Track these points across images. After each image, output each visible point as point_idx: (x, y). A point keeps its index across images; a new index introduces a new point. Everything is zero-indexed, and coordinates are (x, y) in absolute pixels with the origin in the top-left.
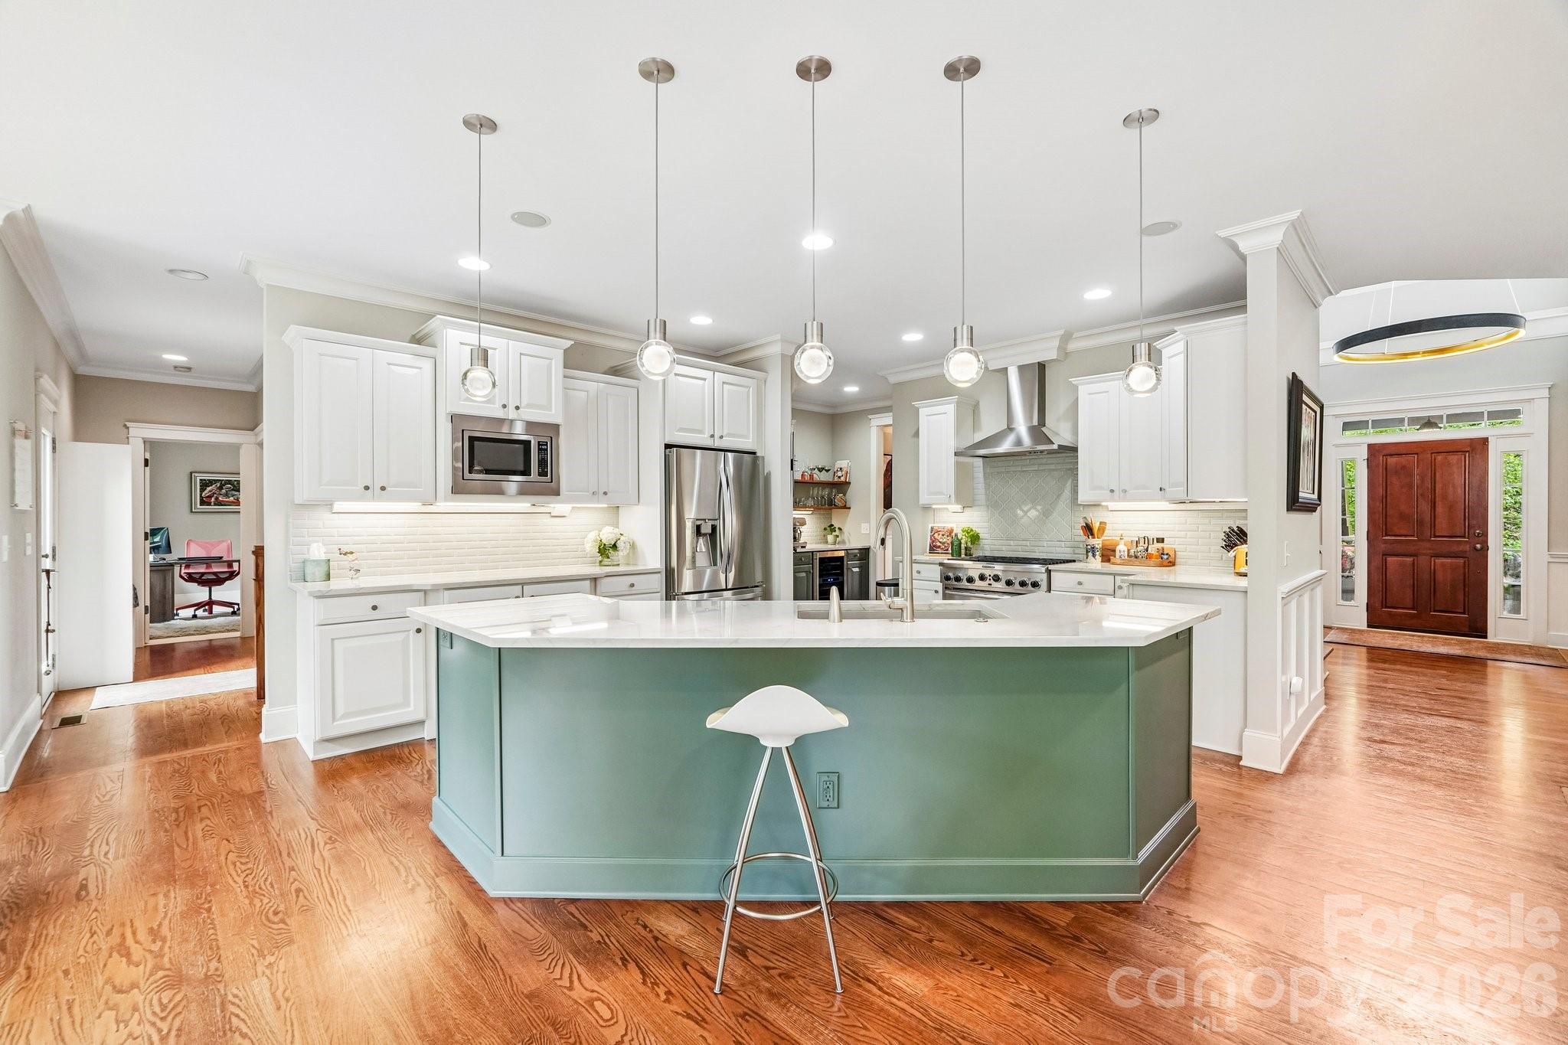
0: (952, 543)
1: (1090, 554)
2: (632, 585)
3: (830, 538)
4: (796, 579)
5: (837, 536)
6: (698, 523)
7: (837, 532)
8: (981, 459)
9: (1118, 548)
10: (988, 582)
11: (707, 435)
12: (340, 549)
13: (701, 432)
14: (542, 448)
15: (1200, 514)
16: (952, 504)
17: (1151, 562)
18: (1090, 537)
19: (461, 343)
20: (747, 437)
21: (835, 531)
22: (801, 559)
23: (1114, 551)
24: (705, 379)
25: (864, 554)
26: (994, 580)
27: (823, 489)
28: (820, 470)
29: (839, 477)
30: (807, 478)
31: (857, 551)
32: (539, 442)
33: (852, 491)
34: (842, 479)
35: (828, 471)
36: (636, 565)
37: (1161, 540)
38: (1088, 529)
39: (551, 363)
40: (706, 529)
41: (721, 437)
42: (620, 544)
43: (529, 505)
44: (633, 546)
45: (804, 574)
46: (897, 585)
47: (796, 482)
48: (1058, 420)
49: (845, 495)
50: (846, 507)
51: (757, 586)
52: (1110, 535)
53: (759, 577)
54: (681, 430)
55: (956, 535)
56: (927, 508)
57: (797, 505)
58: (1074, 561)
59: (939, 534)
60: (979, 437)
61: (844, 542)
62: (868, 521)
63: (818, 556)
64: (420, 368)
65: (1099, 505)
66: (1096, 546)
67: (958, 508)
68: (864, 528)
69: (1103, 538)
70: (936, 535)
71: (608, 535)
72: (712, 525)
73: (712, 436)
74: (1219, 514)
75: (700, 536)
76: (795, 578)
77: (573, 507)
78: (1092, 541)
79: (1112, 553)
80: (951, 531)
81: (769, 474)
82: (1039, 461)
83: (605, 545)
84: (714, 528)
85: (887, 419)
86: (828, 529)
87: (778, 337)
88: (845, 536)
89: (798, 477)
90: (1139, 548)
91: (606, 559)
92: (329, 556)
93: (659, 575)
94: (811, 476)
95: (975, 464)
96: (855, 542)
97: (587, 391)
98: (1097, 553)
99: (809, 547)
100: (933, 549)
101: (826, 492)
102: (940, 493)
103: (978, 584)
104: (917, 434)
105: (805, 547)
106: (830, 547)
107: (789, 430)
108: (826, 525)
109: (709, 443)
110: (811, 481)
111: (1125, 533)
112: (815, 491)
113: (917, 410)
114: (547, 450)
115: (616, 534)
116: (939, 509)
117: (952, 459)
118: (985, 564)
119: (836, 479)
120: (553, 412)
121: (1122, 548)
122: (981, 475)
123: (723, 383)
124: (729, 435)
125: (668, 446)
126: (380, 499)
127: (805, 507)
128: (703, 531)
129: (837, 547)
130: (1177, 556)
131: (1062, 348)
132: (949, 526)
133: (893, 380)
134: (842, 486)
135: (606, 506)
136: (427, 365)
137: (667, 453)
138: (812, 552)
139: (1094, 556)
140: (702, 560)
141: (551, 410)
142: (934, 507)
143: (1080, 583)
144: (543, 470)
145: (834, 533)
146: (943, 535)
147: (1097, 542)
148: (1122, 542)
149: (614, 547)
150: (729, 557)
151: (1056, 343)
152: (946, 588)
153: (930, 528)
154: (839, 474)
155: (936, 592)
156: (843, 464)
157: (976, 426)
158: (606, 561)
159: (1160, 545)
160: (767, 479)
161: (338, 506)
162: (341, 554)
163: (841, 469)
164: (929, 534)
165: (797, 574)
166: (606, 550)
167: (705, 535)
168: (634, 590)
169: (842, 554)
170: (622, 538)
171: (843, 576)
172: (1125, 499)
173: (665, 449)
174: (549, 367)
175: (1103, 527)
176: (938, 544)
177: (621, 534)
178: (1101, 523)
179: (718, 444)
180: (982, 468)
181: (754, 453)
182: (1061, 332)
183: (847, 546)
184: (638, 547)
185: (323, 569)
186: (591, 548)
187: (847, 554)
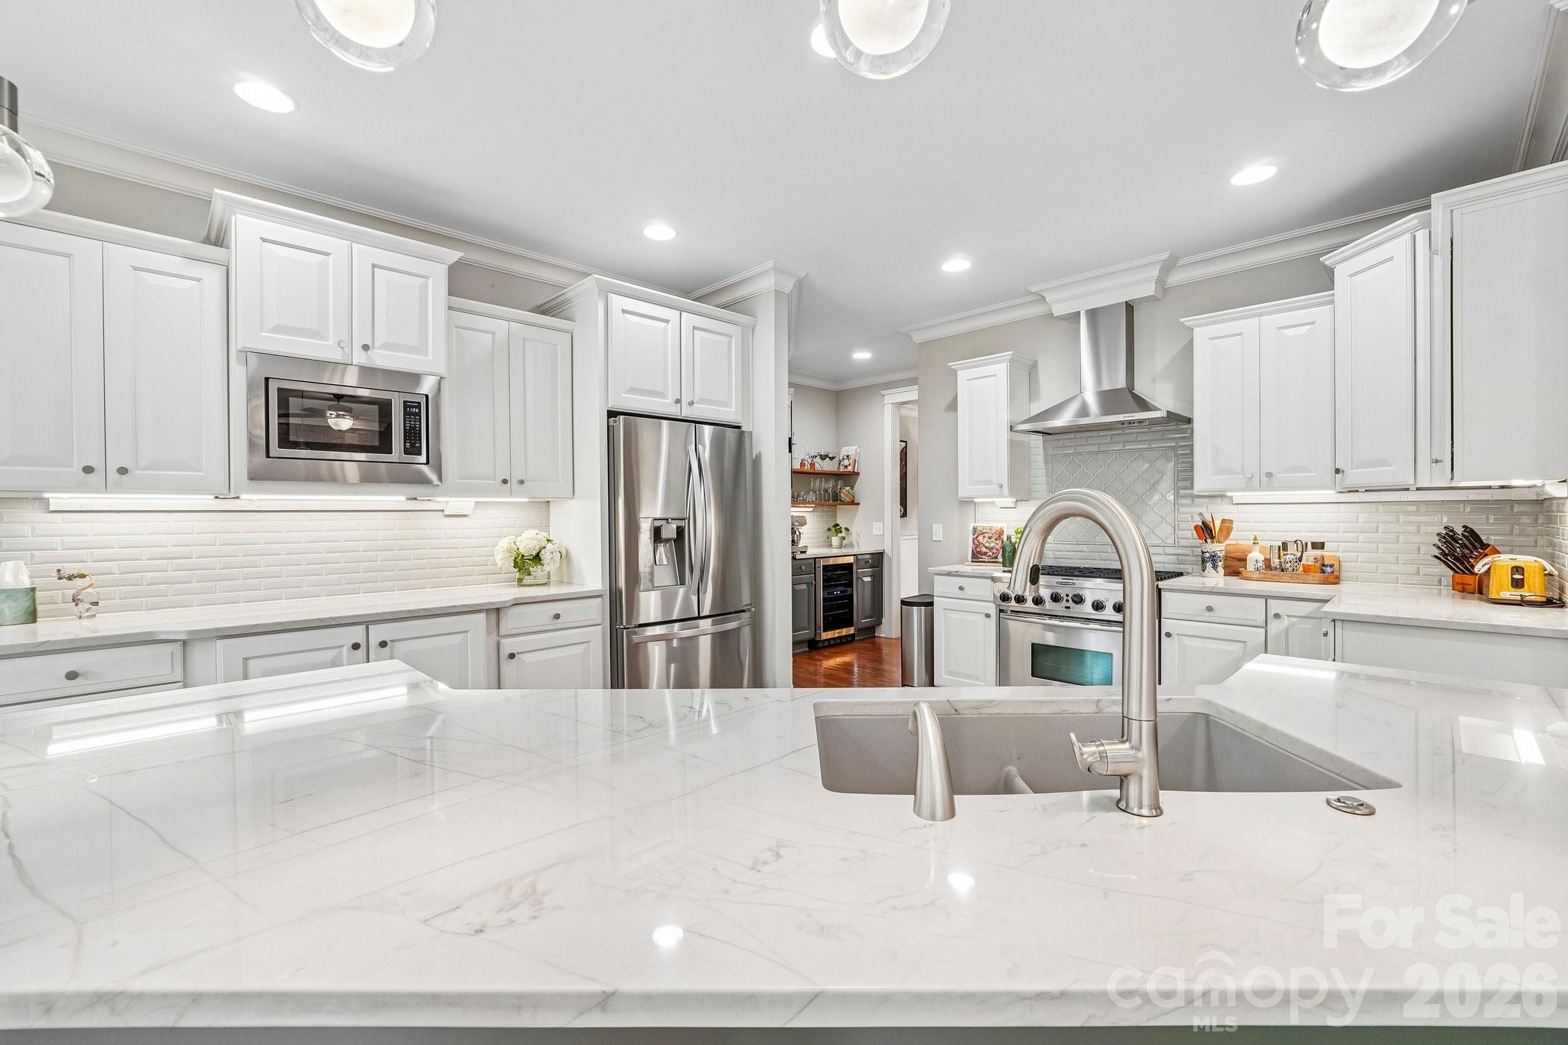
0: (1003, 548)
1: (1209, 565)
2: (557, 616)
3: (835, 540)
4: (795, 593)
5: (844, 538)
6: (658, 524)
7: (843, 534)
8: (1040, 437)
9: (1250, 556)
10: (1064, 603)
11: (670, 400)
12: (59, 571)
13: (661, 395)
14: (412, 410)
15: (1381, 507)
16: (1004, 497)
17: (1310, 578)
18: (1209, 541)
19: (264, 240)
20: (727, 404)
21: (841, 532)
22: (801, 567)
23: (1244, 560)
24: (667, 321)
25: (877, 560)
26: (1073, 600)
27: (827, 481)
28: (823, 457)
29: (846, 467)
30: (807, 468)
31: (868, 556)
32: (405, 402)
33: (860, 483)
34: (850, 469)
35: (832, 459)
36: (570, 583)
37: (1319, 546)
38: (1205, 531)
39: (427, 282)
40: (669, 531)
41: (691, 403)
42: (546, 556)
43: (403, 498)
44: (565, 557)
45: (804, 587)
46: (931, 604)
47: (794, 472)
48: (1154, 380)
49: (852, 488)
50: (853, 503)
51: (743, 611)
52: (1238, 539)
53: (746, 598)
54: (633, 391)
55: (1009, 538)
56: (967, 503)
57: (796, 500)
58: (1181, 574)
59: (984, 537)
60: (1037, 408)
61: (851, 545)
62: (882, 520)
63: (822, 563)
64: (199, 280)
65: (1222, 496)
66: (1219, 553)
67: (1009, 501)
68: (877, 528)
69: (1228, 542)
70: (980, 538)
71: (528, 542)
72: (678, 528)
73: (678, 401)
74: (1413, 508)
75: (660, 542)
76: (794, 590)
77: (476, 502)
78: (1212, 547)
79: (1241, 564)
80: (1001, 533)
81: (758, 456)
82: (1124, 438)
83: (523, 556)
84: (680, 531)
85: (911, 394)
86: (833, 529)
87: (771, 264)
88: (853, 538)
89: (797, 466)
90: (1289, 557)
91: (527, 577)
92: (38, 583)
93: (600, 599)
94: (812, 465)
95: (1033, 444)
96: (864, 545)
97: (493, 334)
98: (1220, 564)
99: (812, 552)
100: (977, 556)
101: (830, 484)
102: (990, 483)
103: (1049, 605)
104: (953, 406)
105: (805, 552)
106: (835, 552)
107: (786, 399)
108: (831, 525)
109: (673, 411)
110: (812, 471)
111: (1259, 535)
112: (817, 484)
113: (955, 372)
114: (419, 414)
115: (539, 541)
116: (982, 503)
117: (1004, 435)
118: (1059, 579)
119: (842, 469)
120: (430, 357)
121: (1255, 557)
122: (1041, 458)
123: (694, 328)
124: (702, 401)
125: (612, 414)
126: (119, 489)
127: (805, 502)
128: (664, 535)
129: (844, 551)
130: (1343, 569)
131: (1160, 281)
132: (997, 525)
133: (919, 337)
134: (848, 477)
135: (526, 500)
136: (212, 277)
137: (611, 423)
138: (815, 558)
139: (1215, 567)
140: (665, 576)
141: (426, 355)
142: (976, 500)
143: (1210, 609)
144: (413, 445)
145: (840, 535)
146: (990, 538)
147: (1217, 548)
148: (1257, 547)
149: (537, 558)
150: (702, 572)
151: (1155, 273)
152: (1001, 611)
153: (971, 529)
154: (846, 462)
155: (988, 616)
156: (850, 450)
157: (1033, 394)
158: (527, 580)
159: (1318, 553)
160: (757, 463)
161: (57, 500)
162: (60, 578)
163: (848, 456)
164: (971, 537)
165: (796, 587)
166: (526, 563)
167: (668, 540)
168: (559, 624)
169: (851, 560)
170: (549, 546)
171: (852, 587)
172: (1270, 488)
173: (608, 418)
174: (424, 289)
175: (1227, 526)
176: (984, 550)
177: (548, 540)
178: (1223, 521)
179: (687, 412)
180: (1042, 448)
181: (739, 427)
182: (1165, 256)
183: (855, 551)
184: (573, 558)
185: (23, 604)
186: (502, 559)
187: (857, 560)
